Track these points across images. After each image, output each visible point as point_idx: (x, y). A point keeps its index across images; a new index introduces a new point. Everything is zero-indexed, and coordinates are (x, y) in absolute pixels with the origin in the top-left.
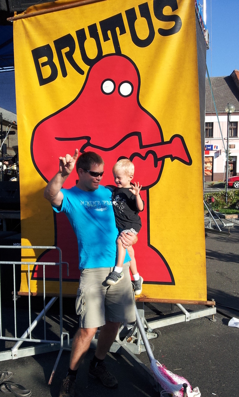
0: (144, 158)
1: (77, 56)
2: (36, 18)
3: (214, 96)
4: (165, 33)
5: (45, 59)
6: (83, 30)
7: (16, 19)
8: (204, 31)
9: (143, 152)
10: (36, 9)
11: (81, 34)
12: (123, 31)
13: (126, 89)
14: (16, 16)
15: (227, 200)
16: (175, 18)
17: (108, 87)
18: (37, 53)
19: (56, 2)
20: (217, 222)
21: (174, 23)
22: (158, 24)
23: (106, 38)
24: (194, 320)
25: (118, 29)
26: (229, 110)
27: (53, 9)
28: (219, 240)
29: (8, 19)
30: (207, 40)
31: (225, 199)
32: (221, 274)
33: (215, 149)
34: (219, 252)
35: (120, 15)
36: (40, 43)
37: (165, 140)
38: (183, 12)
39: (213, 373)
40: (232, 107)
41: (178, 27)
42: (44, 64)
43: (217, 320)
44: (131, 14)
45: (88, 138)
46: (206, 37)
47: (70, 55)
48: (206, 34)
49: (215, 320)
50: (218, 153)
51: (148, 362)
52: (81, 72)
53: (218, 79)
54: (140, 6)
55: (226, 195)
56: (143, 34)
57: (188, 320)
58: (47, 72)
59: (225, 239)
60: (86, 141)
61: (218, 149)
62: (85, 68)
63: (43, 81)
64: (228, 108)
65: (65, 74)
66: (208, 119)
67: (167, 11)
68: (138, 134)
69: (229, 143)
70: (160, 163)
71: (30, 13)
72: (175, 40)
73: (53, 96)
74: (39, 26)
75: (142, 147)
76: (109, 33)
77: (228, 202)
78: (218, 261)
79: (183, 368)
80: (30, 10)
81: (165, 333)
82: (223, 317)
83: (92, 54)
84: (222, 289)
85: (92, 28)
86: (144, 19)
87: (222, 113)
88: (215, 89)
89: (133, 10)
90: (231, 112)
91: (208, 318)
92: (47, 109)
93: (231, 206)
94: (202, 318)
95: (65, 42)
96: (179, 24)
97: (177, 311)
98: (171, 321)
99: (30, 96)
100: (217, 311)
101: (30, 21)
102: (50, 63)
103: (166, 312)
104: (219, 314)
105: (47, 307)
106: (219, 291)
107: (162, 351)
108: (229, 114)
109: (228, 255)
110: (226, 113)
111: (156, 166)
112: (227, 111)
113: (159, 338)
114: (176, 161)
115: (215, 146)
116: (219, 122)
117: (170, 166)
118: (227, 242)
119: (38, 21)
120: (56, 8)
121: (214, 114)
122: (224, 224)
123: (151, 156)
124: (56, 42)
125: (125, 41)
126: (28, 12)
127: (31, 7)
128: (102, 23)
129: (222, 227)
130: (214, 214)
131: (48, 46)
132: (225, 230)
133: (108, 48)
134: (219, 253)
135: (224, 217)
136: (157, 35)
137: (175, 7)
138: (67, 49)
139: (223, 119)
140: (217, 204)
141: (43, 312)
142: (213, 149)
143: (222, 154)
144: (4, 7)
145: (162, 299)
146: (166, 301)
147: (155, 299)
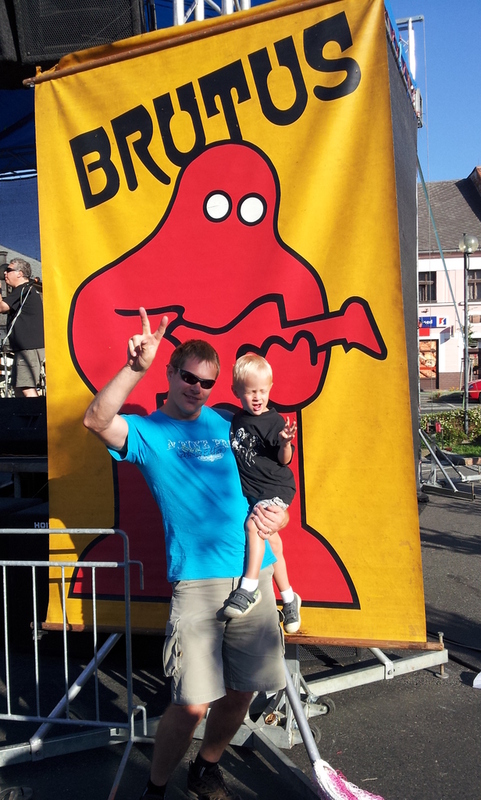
0: (290, 347)
1: (156, 147)
2: (77, 78)
3: (435, 220)
4: (327, 94)
5: (94, 157)
6: (167, 96)
7: (40, 82)
8: (412, 91)
9: (288, 334)
10: (77, 59)
11: (163, 104)
12: (244, 96)
13: (252, 210)
14: (39, 75)
15: (467, 428)
16: (346, 64)
17: (218, 206)
18: (81, 145)
19: (115, 43)
20: (447, 472)
21: (344, 74)
22: (313, 78)
23: (212, 111)
24: (403, 675)
25: (234, 92)
26: (467, 248)
27: (110, 58)
28: (452, 509)
29: (24, 81)
30: (417, 109)
31: (464, 426)
32: (458, 579)
33: (442, 325)
34: (454, 534)
35: (238, 64)
36: (85, 125)
37: (334, 306)
38: (363, 52)
39: (442, 787)
40: (473, 241)
41: (354, 81)
42: (93, 167)
43: (450, 675)
44: (260, 61)
45: (179, 309)
46: (416, 104)
47: (142, 147)
48: (416, 98)
49: (445, 676)
50: (447, 333)
51: (307, 766)
52: (164, 179)
53: (443, 186)
54: (277, 45)
55: (464, 417)
56: (284, 99)
57: (391, 677)
58: (99, 180)
59: (464, 506)
60: (175, 315)
61: (447, 326)
62: (172, 170)
63: (91, 200)
64: (465, 244)
65: (133, 184)
66: (423, 265)
67: (331, 50)
68: (278, 299)
69: (470, 313)
70: (321, 355)
71: (66, 69)
72: (348, 106)
73: (111, 227)
74: (83, 92)
75: (285, 324)
76: (218, 99)
77: (470, 432)
78: (451, 554)
79: (380, 777)
80: (67, 62)
81: (344, 704)
82: (463, 669)
83: (185, 142)
84: (458, 611)
85: (186, 93)
86: (286, 70)
87: (453, 253)
88: (437, 205)
89: (263, 53)
90: (470, 250)
91: (432, 672)
92: (100, 256)
93: (475, 439)
94: (419, 672)
95: (133, 121)
96: (355, 76)
97: (368, 658)
98: (356, 678)
99: (68, 229)
100: (450, 657)
101: (66, 84)
102: (105, 163)
103: (344, 659)
104: (454, 664)
105: (100, 654)
106: (455, 615)
107: (338, 742)
108: (466, 255)
109: (472, 540)
110: (461, 253)
111: (314, 362)
112: (462, 248)
113: (330, 715)
114: (354, 351)
115: (441, 319)
116: (446, 271)
117: (345, 364)
118: (469, 513)
119: (81, 83)
120: (116, 56)
121: (435, 255)
122: (463, 477)
123: (303, 342)
124: (116, 123)
125: (249, 113)
126: (63, 66)
127: (68, 57)
128: (202, 81)
129: (458, 482)
130: (441, 457)
131: (101, 131)
132: (466, 490)
133: (216, 129)
134: (454, 538)
135: (463, 463)
136: (312, 99)
137: (347, 42)
138: (137, 136)
139: (456, 264)
140: (448, 436)
141: (92, 663)
142: (438, 325)
143: (455, 334)
144: (10, 53)
145: (335, 639)
146: (343, 643)
147: (320, 639)
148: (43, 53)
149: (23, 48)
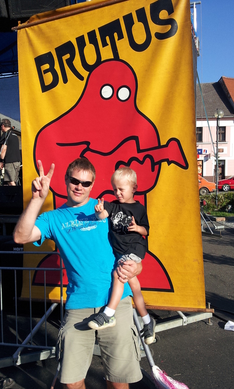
0: (142, 163)
1: (77, 62)
2: (38, 27)
3: (204, 102)
4: (161, 36)
5: (46, 66)
6: (83, 36)
7: (20, 29)
8: (195, 38)
9: (140, 156)
10: (39, 17)
11: (81, 41)
12: (121, 37)
13: (124, 94)
14: (20, 25)
15: (217, 203)
16: (171, 22)
17: (107, 92)
18: (40, 61)
19: (57, 10)
20: (208, 224)
21: (170, 26)
22: (154, 28)
23: (105, 44)
24: (191, 323)
25: (116, 35)
26: (219, 116)
27: (55, 17)
28: (211, 242)
29: (12, 28)
30: (197, 47)
31: (216, 202)
32: (215, 276)
33: (205, 153)
34: (212, 254)
35: (118, 20)
36: (42, 50)
37: (163, 142)
38: (179, 16)
39: (211, 378)
40: (221, 113)
41: (174, 30)
42: (46, 71)
43: (213, 323)
44: (128, 19)
45: (88, 143)
46: (197, 44)
47: (70, 62)
48: (197, 41)
49: (211, 324)
50: (207, 157)
51: (147, 368)
52: (81, 78)
53: (206, 85)
54: (137, 12)
55: (216, 198)
56: (140, 39)
57: (186, 324)
58: (49, 78)
59: (216, 241)
60: (85, 146)
61: (207, 153)
62: (85, 74)
63: (45, 88)
64: (217, 114)
65: (65, 80)
66: (199, 124)
67: (163, 15)
68: (135, 138)
69: (219, 148)
70: (157, 167)
71: (33, 22)
72: (171, 43)
73: (54, 102)
74: (41, 34)
75: (139, 151)
76: (107, 38)
77: (218, 205)
78: (211, 264)
79: (182, 374)
80: (33, 19)
81: (164, 338)
82: (219, 320)
83: (91, 59)
84: (216, 292)
85: (92, 35)
86: (141, 24)
87: (211, 118)
88: (204, 94)
89: (130, 15)
90: (220, 117)
91: (205, 322)
92: (49, 116)
93: (221, 208)
94: (198, 322)
95: (66, 48)
96: (175, 27)
97: (174, 315)
98: (169, 325)
99: (33, 102)
100: (213, 315)
101: (33, 30)
102: (52, 70)
103: (163, 316)
104: (215, 318)
105: (48, 313)
106: (214, 294)
107: (161, 356)
108: (218, 119)
109: (220, 257)
110: (215, 118)
111: (153, 170)
112: (216, 116)
113: (158, 343)
114: (172, 165)
115: (204, 150)
116: (209, 127)
117: (168, 171)
118: (218, 244)
119: (40, 30)
120: (57, 16)
121: (204, 119)
122: (216, 227)
123: (148, 160)
124: (57, 50)
125: (123, 45)
126: (32, 21)
127: (34, 16)
128: (100, 29)
129: (213, 229)
130: (206, 217)
131: (50, 54)
132: (217, 233)
133: (107, 53)
134: (212, 256)
135: (215, 220)
136: (154, 39)
137: (171, 11)
138: (68, 56)
139: (213, 123)
140: (208, 207)
141: (44, 317)
142: (203, 153)
143: (211, 157)
144: (5, 14)
145: (162, 307)
146: (166, 309)
147: (155, 307)
148: (21, 13)
149: (11, 11)
